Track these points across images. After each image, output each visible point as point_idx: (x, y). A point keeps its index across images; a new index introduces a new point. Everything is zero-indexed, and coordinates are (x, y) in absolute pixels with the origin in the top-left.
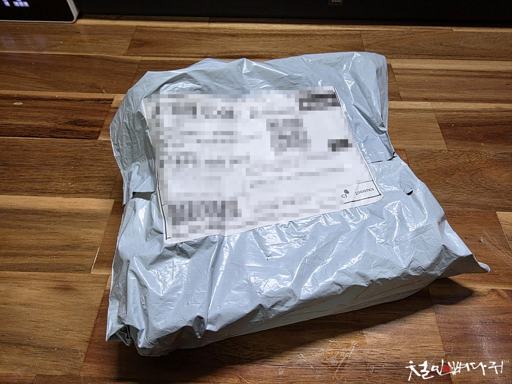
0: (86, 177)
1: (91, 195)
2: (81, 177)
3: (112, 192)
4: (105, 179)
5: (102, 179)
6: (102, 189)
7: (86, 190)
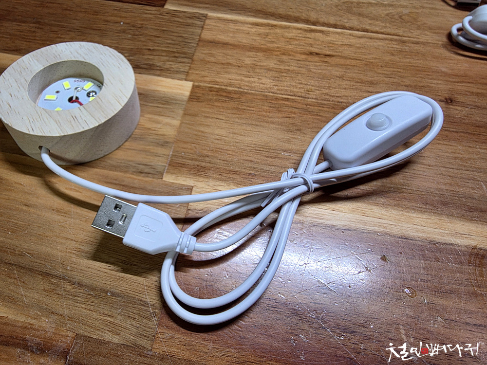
0: (150, 50)
1: (158, 72)
2: (141, 49)
3: (188, 72)
4: (177, 55)
5: (173, 55)
6: (172, 66)
7: (150, 65)
